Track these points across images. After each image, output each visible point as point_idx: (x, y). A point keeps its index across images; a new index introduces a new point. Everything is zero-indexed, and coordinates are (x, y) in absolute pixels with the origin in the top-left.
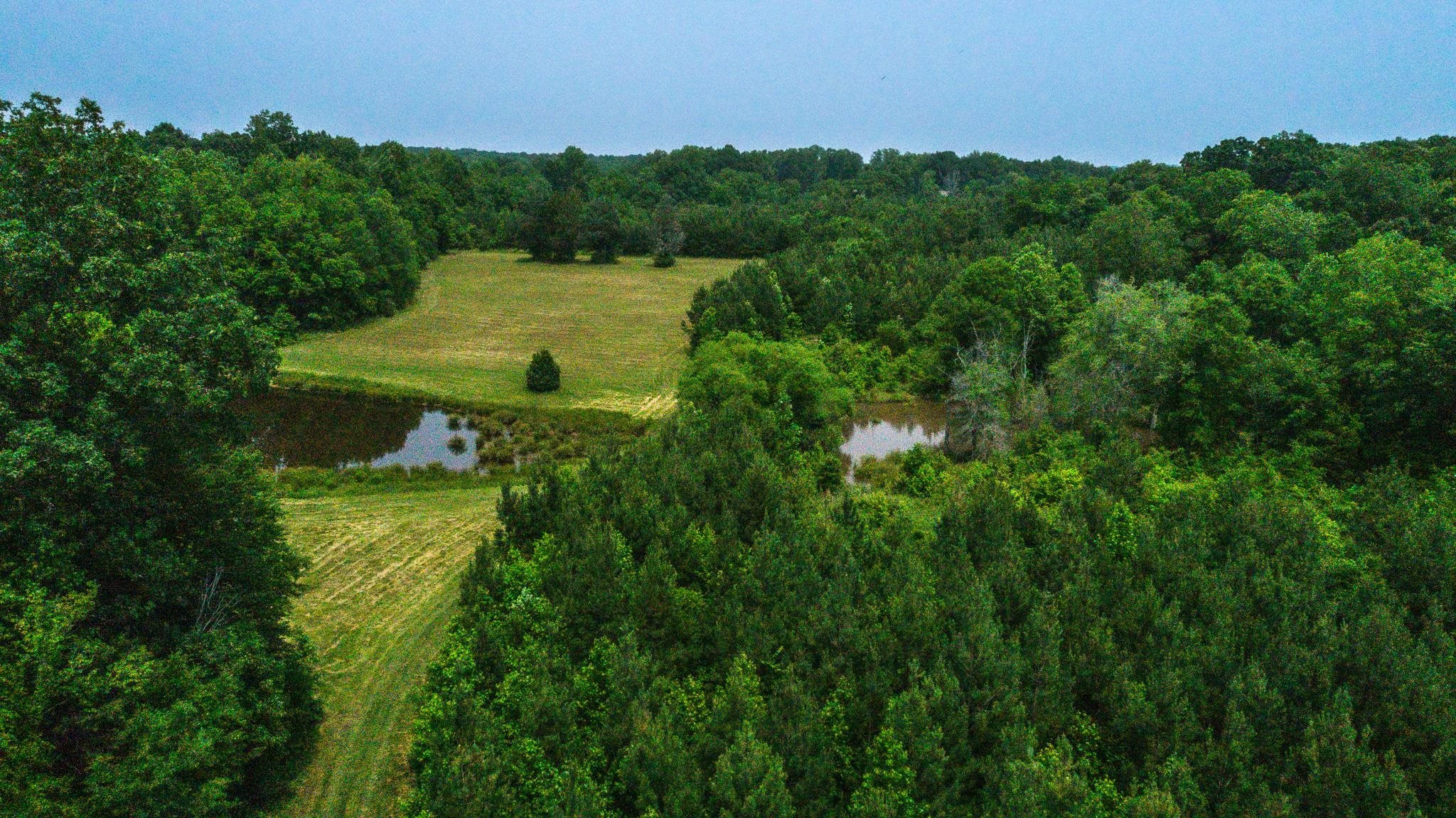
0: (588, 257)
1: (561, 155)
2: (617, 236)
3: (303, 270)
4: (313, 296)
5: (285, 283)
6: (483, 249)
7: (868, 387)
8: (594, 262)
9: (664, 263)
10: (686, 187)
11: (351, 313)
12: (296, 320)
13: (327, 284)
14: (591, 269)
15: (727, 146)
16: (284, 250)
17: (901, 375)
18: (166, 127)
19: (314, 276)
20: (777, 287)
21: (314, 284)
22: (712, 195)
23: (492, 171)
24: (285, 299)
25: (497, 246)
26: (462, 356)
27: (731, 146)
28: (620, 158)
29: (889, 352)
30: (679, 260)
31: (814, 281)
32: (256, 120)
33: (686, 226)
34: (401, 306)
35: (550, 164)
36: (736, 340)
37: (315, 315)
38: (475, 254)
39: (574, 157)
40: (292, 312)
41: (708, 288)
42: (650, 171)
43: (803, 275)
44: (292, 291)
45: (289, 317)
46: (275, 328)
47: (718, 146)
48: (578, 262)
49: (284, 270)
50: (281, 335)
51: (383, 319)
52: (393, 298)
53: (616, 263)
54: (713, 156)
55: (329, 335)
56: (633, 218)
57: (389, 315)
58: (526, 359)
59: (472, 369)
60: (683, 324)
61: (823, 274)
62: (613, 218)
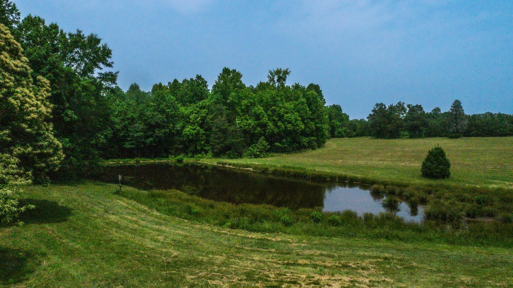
3: (274, 120)
4: (279, 134)
5: (264, 126)
11: (296, 145)
12: (268, 145)
13: (286, 127)
16: (266, 111)
19: (279, 123)
21: (278, 127)
24: (264, 135)
34: (319, 147)
37: (277, 144)
40: (267, 141)
44: (268, 131)
45: (265, 143)
46: (258, 148)
49: (265, 119)
50: (261, 152)
51: (311, 150)
52: (315, 141)
55: (284, 155)
57: (314, 149)
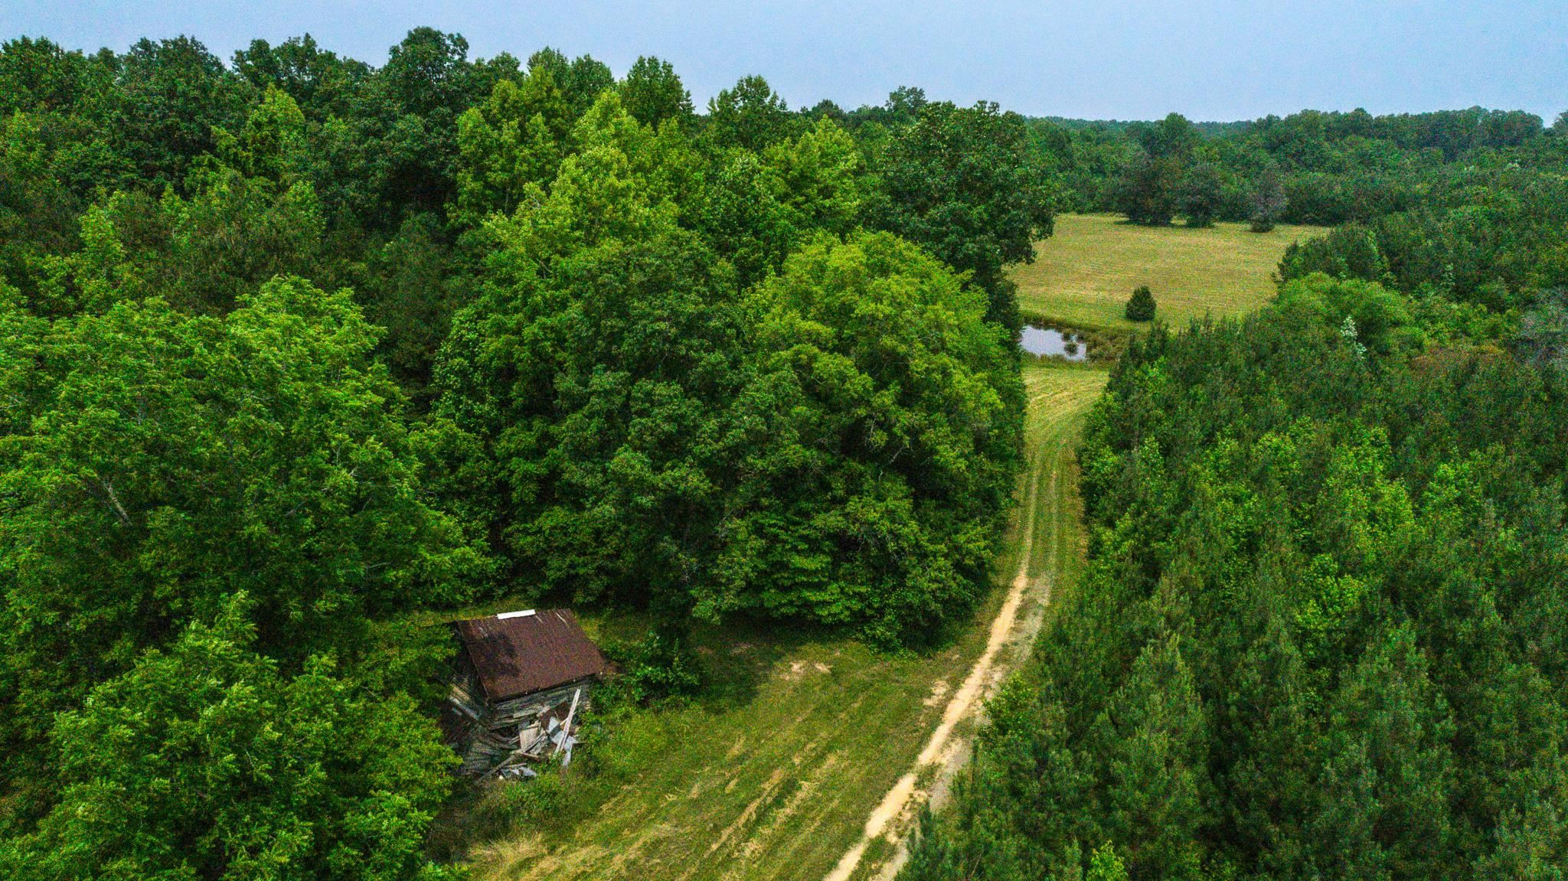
0: (1183, 222)
1: (1161, 123)
2: (1215, 201)
6: (1080, 212)
7: (1454, 337)
8: (1191, 225)
9: (1262, 227)
10: (1298, 155)
14: (1187, 231)
15: (1358, 110)
17: (1493, 332)
18: (826, 105)
20: (1375, 249)
22: (1329, 164)
23: (1088, 139)
25: (1094, 210)
26: (1070, 293)
27: (1362, 110)
28: (1224, 126)
29: (1485, 309)
30: (1278, 227)
31: (1417, 242)
32: (893, 96)
33: (1290, 193)
35: (1149, 132)
36: (1318, 279)
38: (1073, 216)
39: (1176, 126)
41: (1301, 244)
42: (1258, 138)
43: (1406, 238)
47: (1346, 109)
48: (1173, 226)
53: (1212, 227)
54: (1339, 121)
56: (1233, 185)
58: (1127, 297)
59: (1075, 303)
60: (1273, 275)
61: (1428, 237)
62: (1214, 184)
